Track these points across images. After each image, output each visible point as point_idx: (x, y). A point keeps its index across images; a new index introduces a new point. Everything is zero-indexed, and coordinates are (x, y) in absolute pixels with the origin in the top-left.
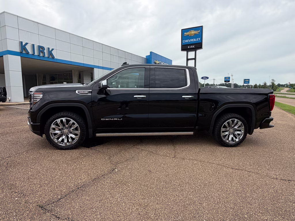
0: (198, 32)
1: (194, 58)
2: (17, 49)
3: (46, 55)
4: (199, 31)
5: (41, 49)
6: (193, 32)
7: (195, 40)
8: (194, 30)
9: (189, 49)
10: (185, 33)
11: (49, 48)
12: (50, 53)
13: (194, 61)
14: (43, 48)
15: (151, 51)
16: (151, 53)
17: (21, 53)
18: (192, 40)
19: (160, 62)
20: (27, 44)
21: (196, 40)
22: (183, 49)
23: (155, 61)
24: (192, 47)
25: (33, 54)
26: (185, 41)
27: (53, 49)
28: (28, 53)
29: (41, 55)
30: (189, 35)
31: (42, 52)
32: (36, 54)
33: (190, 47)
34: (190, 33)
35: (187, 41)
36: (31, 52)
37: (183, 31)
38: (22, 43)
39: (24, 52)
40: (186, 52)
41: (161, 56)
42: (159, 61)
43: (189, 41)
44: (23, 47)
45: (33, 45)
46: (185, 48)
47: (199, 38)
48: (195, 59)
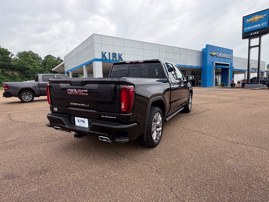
0: (264, 17)
1: (258, 44)
2: (100, 57)
3: (117, 59)
4: (265, 15)
5: (114, 55)
6: (257, 17)
7: (259, 25)
8: (259, 15)
9: (252, 36)
10: (247, 20)
11: (119, 54)
12: (120, 57)
13: (258, 48)
14: (115, 54)
15: (207, 44)
16: (207, 45)
17: (102, 59)
18: (256, 26)
19: (218, 53)
20: (106, 53)
21: (261, 25)
22: (244, 37)
23: (211, 53)
24: (255, 33)
25: (109, 59)
26: (247, 28)
27: (122, 54)
28: (106, 59)
29: (114, 59)
30: (251, 22)
31: (115, 57)
32: (111, 59)
33: (253, 34)
34: (254, 19)
35: (249, 28)
36: (108, 58)
37: (245, 18)
38: (103, 52)
39: (104, 59)
40: (248, 40)
41: (219, 47)
42: (216, 52)
43: (252, 28)
44: (103, 55)
45: (109, 53)
46: (247, 35)
47: (265, 23)
48: (259, 46)
